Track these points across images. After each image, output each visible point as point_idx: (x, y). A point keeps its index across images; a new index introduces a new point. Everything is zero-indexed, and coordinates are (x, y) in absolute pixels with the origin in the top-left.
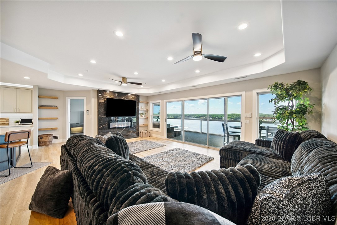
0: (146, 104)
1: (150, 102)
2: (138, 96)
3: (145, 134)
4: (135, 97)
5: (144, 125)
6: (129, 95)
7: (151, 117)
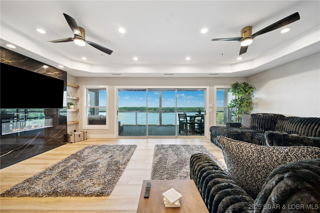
0: (75, 89)
1: (83, 86)
2: (64, 73)
3: (79, 136)
4: (59, 74)
5: (73, 123)
6: (45, 67)
7: (85, 109)
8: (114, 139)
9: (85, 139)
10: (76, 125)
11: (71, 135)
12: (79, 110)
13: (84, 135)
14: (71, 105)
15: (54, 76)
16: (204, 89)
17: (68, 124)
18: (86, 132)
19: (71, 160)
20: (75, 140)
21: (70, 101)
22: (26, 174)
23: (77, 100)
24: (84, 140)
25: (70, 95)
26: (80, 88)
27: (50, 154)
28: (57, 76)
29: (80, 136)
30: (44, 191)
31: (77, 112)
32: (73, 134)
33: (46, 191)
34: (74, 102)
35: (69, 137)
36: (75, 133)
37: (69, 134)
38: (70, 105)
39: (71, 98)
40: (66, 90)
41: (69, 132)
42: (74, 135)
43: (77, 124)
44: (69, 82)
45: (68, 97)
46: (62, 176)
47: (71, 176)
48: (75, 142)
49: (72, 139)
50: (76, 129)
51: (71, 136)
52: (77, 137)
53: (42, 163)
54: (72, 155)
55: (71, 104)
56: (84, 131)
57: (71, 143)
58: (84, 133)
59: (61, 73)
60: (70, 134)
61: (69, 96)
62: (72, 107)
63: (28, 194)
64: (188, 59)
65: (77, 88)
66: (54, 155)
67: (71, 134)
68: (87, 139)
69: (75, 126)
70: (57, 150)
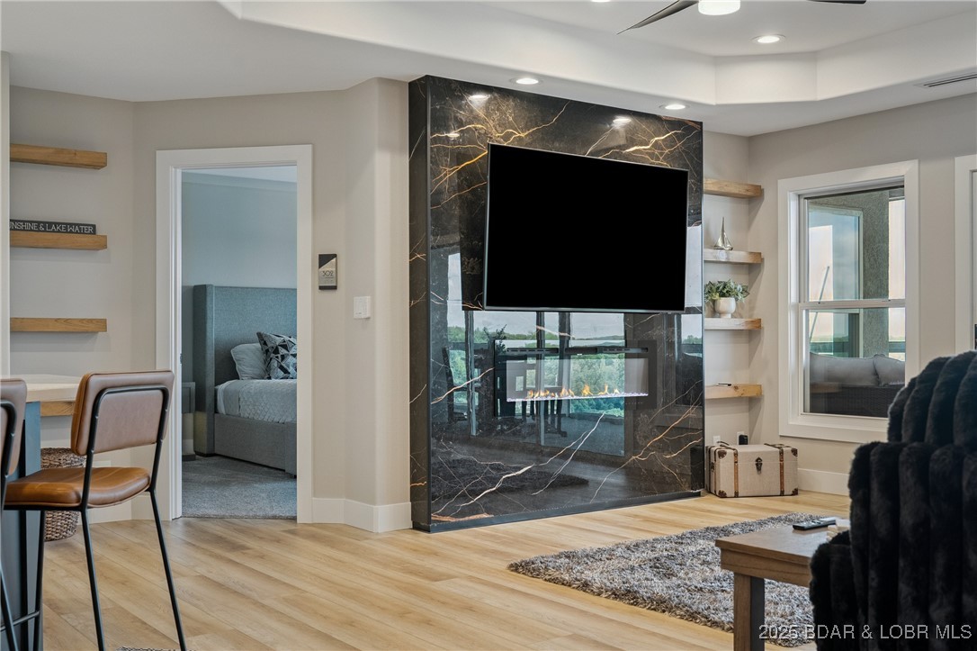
0: (743, 207)
1: (782, 183)
2: (689, 132)
3: (759, 464)
4: (670, 142)
5: (730, 393)
9: (788, 490)
10: (750, 409)
11: (722, 454)
12: (764, 324)
13: (782, 467)
14: (722, 295)
15: (652, 155)
17: (709, 393)
18: (795, 452)
19: (701, 541)
20: (736, 486)
21: (718, 276)
22: (563, 546)
23: (752, 267)
24: (782, 494)
25: (720, 244)
26: (768, 196)
27: (636, 516)
28: (661, 154)
29: (764, 469)
30: (605, 584)
31: (752, 333)
32: (728, 451)
33: (608, 584)
34: (736, 282)
35: (712, 466)
36: (741, 449)
37: (714, 449)
38: (716, 296)
39: (722, 256)
40: (698, 219)
41: (712, 440)
42: (737, 456)
43: (751, 401)
44: (716, 172)
45: (710, 254)
46: (658, 568)
47: (687, 574)
48: (737, 495)
49: (724, 473)
50: (751, 431)
51: (722, 460)
52: (747, 467)
53: (608, 532)
54: (707, 528)
55: (725, 291)
56: (786, 442)
57: (722, 495)
58: (781, 453)
59: (679, 137)
60: (716, 447)
61: (716, 247)
62: (728, 304)
63: (567, 578)
65: (752, 198)
66: (647, 519)
67: (723, 449)
68: (795, 493)
69: (746, 414)
70: (660, 508)
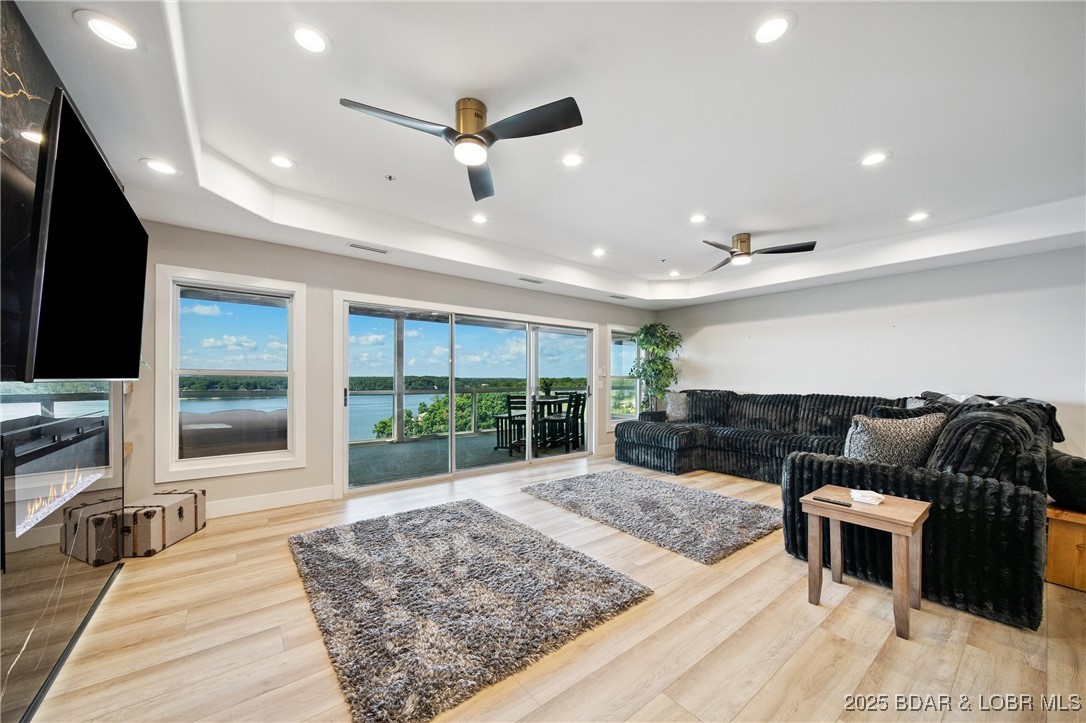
3: (180, 513)
8: (333, 501)
9: (200, 526)
13: (196, 507)
16: (588, 329)
18: (204, 492)
20: (164, 538)
24: (196, 530)
29: (184, 514)
32: (157, 508)
36: (166, 502)
42: (164, 510)
48: (164, 547)
49: (154, 532)
51: (153, 520)
52: (172, 519)
57: (153, 553)
58: (196, 496)
64: (599, 252)
68: (204, 526)
